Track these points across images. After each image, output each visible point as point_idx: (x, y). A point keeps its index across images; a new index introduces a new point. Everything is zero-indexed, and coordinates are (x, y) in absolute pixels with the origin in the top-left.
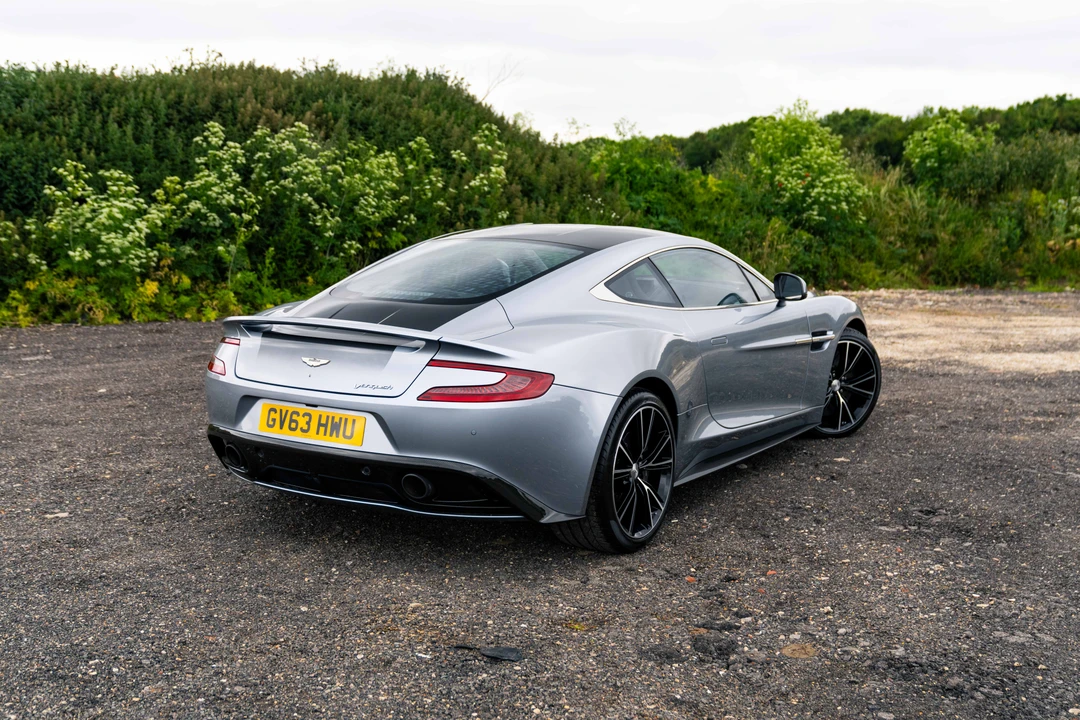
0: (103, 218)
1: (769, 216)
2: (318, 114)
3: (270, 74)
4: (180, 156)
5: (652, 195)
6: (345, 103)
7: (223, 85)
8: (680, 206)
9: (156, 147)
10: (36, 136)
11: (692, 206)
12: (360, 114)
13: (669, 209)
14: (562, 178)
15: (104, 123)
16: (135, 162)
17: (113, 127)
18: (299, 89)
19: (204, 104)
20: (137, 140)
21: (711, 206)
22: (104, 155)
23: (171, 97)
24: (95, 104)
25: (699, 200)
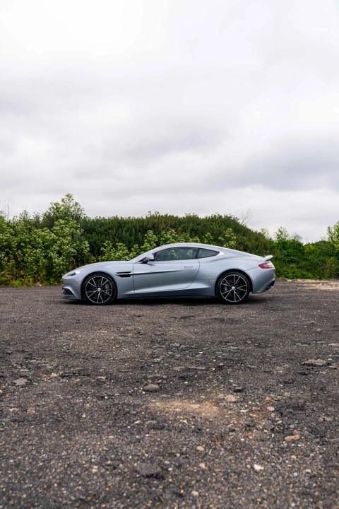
0: (116, 256)
1: (330, 256)
2: (183, 228)
3: (171, 218)
4: (141, 241)
5: (290, 251)
6: (191, 224)
7: (156, 221)
8: (299, 254)
9: (135, 238)
10: (104, 236)
11: (303, 254)
12: (195, 228)
13: (295, 254)
14: (258, 245)
15: (122, 231)
16: (129, 242)
17: (124, 232)
18: (179, 222)
19: (150, 225)
20: (131, 236)
21: (310, 253)
22: (121, 240)
23: (141, 224)
24: (120, 227)
25: (306, 252)
